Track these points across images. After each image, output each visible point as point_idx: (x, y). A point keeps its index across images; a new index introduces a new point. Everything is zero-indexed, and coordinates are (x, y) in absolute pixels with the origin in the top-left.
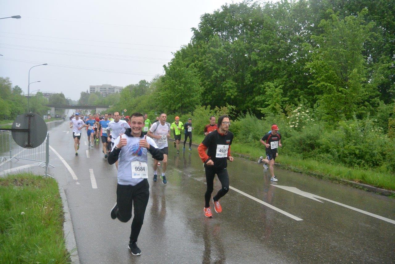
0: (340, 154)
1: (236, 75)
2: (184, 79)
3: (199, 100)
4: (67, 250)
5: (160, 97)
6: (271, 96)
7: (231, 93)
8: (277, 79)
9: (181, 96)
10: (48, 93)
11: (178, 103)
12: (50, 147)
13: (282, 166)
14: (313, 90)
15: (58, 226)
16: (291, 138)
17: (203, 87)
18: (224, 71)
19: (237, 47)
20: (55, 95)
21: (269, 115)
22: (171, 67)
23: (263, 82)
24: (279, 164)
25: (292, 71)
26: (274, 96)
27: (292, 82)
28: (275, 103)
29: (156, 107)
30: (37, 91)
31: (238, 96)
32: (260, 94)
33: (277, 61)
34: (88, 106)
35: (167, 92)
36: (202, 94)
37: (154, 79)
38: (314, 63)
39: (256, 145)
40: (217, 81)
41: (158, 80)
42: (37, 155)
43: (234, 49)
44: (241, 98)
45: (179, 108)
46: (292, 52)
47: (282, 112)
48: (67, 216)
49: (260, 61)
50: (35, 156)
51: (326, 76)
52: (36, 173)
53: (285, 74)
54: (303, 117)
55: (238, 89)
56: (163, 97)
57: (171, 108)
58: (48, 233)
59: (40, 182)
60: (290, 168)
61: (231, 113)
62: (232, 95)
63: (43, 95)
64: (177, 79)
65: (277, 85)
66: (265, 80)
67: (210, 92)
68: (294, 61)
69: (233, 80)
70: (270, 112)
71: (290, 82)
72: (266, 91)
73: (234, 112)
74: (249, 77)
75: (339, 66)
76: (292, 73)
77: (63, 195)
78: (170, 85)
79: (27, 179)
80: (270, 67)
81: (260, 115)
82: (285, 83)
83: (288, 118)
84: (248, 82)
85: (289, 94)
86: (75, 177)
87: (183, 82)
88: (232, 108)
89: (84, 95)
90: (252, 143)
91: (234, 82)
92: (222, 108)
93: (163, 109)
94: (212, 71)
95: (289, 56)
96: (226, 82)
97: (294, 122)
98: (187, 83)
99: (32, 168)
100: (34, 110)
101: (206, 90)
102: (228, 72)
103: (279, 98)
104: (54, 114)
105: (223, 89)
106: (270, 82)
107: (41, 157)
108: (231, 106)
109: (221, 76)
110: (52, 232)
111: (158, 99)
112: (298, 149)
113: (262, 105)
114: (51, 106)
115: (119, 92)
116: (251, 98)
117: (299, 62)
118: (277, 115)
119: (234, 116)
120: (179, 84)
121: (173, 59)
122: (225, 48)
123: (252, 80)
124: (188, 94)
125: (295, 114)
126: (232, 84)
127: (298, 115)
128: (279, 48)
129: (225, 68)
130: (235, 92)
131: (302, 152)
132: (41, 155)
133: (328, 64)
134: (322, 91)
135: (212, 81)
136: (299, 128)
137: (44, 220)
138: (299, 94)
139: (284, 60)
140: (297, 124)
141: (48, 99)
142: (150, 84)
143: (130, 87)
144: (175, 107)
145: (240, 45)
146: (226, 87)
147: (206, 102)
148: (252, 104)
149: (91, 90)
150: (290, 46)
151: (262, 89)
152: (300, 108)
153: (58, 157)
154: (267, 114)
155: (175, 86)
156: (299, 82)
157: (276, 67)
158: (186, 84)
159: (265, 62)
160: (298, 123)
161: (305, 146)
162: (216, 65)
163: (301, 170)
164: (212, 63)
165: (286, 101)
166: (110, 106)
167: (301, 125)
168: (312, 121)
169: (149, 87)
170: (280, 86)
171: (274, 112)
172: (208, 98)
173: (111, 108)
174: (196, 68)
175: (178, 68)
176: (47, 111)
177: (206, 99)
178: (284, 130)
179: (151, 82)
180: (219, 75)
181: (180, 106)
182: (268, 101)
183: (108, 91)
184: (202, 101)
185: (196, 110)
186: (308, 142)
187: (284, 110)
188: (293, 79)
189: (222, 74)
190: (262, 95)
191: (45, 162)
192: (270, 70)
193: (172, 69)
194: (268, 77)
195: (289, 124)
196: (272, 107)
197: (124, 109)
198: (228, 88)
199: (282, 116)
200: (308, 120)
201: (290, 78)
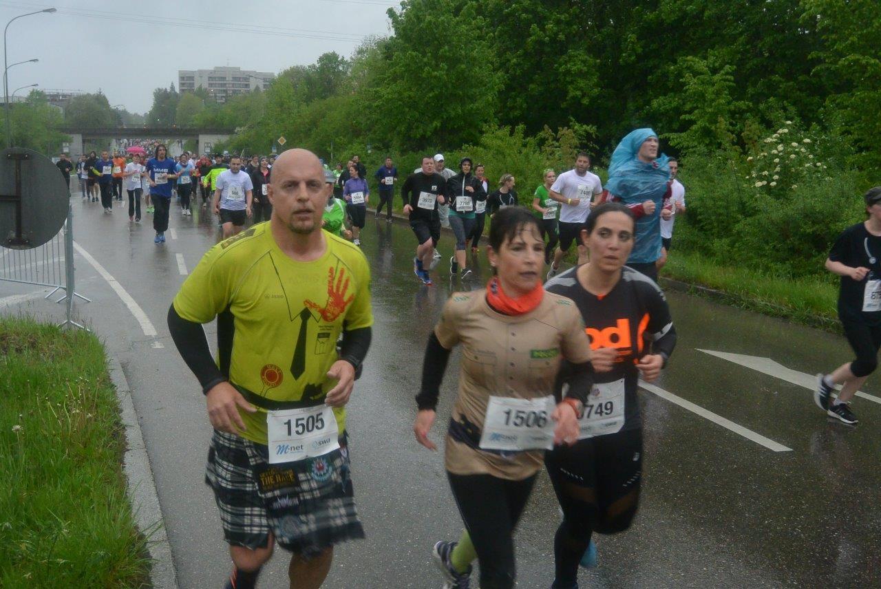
1: (598, 37)
2: (446, 47)
3: (492, 111)
4: (137, 528)
5: (379, 103)
6: (701, 96)
7: (581, 89)
8: (717, 46)
9: (438, 98)
10: (60, 92)
11: (433, 119)
12: (75, 245)
14: (825, 81)
15: (110, 463)
16: (758, 217)
17: (499, 74)
18: (563, 26)
20: (81, 99)
21: (695, 152)
23: (675, 56)
24: (722, 291)
25: (761, 22)
26: (709, 96)
27: (762, 55)
29: (370, 129)
30: (31, 89)
31: (599, 97)
32: (665, 91)
34: (176, 130)
35: (399, 86)
36: (500, 92)
37: (360, 52)
40: (541, 53)
41: (374, 55)
42: (40, 269)
45: (436, 132)
47: (734, 144)
48: (133, 435)
50: (34, 273)
51: (861, 37)
52: (42, 317)
53: (741, 34)
54: (793, 156)
55: (601, 78)
56: (388, 100)
57: (413, 132)
58: (82, 481)
59: (53, 343)
60: (753, 304)
61: (583, 146)
62: (583, 96)
63: (48, 100)
64: (428, 49)
65: (717, 64)
66: (683, 50)
67: (522, 85)
69: (589, 51)
70: (695, 144)
71: (756, 56)
72: (684, 84)
73: (591, 144)
74: (633, 43)
76: (760, 30)
77: (117, 377)
78: (408, 65)
79: (18, 335)
80: (695, 13)
82: (740, 60)
83: (750, 160)
84: (630, 56)
85: (750, 90)
86: (149, 329)
87: (444, 58)
88: (586, 131)
89: (163, 98)
91: (591, 56)
92: (560, 132)
93: (390, 136)
94: (529, 25)
96: (567, 58)
97: (766, 173)
98: (458, 60)
99: (30, 303)
100: (22, 141)
101: (510, 80)
102: (575, 27)
103: (722, 101)
104: (80, 152)
105: (561, 77)
106: (695, 55)
107: (51, 273)
108: (585, 126)
109: (554, 40)
110: (94, 478)
111: (377, 106)
112: (778, 251)
113: (670, 122)
114: (72, 132)
115: (262, 89)
116: (641, 102)
118: (718, 152)
120: (434, 62)
123: (640, 50)
124: (461, 93)
125: (771, 149)
126: (584, 62)
127: (779, 152)
129: (567, 15)
130: (594, 85)
131: (788, 260)
132: (51, 269)
134: (850, 81)
135: (529, 54)
136: (782, 189)
137: (71, 445)
138: (780, 90)
140: (776, 177)
141: (61, 111)
142: (348, 64)
143: (294, 75)
144: (425, 131)
146: (568, 72)
147: (512, 116)
149: (182, 84)
151: (672, 78)
152: (786, 131)
153: (98, 274)
154: (688, 148)
155: (422, 70)
156: (784, 56)
157: (714, 10)
158: (453, 62)
160: (777, 173)
161: (797, 243)
162: (540, 9)
163: (785, 311)
164: (527, 3)
165: (742, 112)
166: (238, 129)
167: (786, 181)
168: (820, 169)
169: (349, 74)
170: (727, 67)
171: (707, 142)
172: (515, 104)
173: (241, 132)
174: (481, 17)
175: (428, 18)
176: (62, 145)
177: (511, 105)
178: (736, 195)
179: (352, 58)
180: (549, 36)
181: (437, 126)
182: (690, 112)
183: (231, 85)
184: (500, 112)
185: (485, 139)
186: (808, 231)
187: (739, 135)
188: (763, 45)
189: (556, 34)
190: (672, 94)
191: (63, 288)
192: (697, 21)
193: (411, 19)
194: (692, 40)
195: (752, 178)
196: (701, 128)
197: (279, 137)
198: (572, 75)
199: (732, 153)
200: (807, 165)
201: (754, 44)
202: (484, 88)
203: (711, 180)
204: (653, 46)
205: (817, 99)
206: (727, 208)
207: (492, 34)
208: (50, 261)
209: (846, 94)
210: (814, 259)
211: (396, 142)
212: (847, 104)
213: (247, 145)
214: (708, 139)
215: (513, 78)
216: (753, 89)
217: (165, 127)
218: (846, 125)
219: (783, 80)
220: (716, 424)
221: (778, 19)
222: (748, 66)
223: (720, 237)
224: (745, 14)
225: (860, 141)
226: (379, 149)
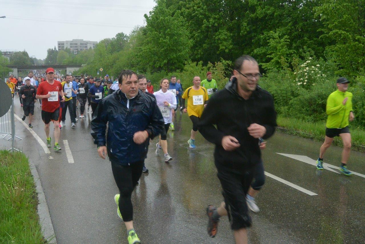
0: (359, 116)
1: (231, 24)
2: (169, 30)
3: (188, 55)
4: (43, 238)
5: (141, 53)
6: (275, 48)
7: (225, 46)
8: (280, 27)
9: (166, 51)
10: (8, 51)
11: (164, 60)
12: (15, 115)
13: (289, 131)
14: (324, 40)
15: (31, 209)
16: (299, 97)
17: (191, 40)
18: (217, 20)
20: (17, 54)
21: (272, 71)
22: (154, 16)
23: (263, 32)
24: (286, 128)
25: (298, 17)
26: (278, 48)
27: (298, 30)
28: (280, 56)
29: (138, 64)
31: (232, 49)
32: (259, 46)
33: (279, 6)
34: (57, 66)
35: (150, 46)
36: (192, 48)
37: (134, 32)
38: (325, 7)
40: (208, 31)
41: (139, 33)
44: (237, 51)
45: (165, 64)
47: (288, 67)
48: (41, 197)
49: (259, 7)
51: (339, 22)
53: (290, 22)
54: (313, 72)
55: (233, 41)
56: (145, 52)
57: (155, 65)
58: (20, 218)
59: (6, 158)
60: (299, 134)
61: (226, 69)
62: (226, 48)
63: (3, 54)
64: (161, 31)
65: (280, 34)
66: (266, 29)
67: (200, 45)
68: (300, 5)
69: (228, 30)
70: (273, 67)
71: (296, 31)
72: (268, 43)
73: (229, 69)
74: (246, 27)
75: (356, 9)
76: (297, 20)
77: (34, 172)
78: (154, 37)
80: (271, 14)
82: (290, 32)
83: (295, 74)
84: (244, 32)
85: (294, 45)
86: (47, 150)
87: (169, 35)
88: (227, 63)
89: (51, 53)
91: (229, 32)
92: (216, 64)
93: (146, 66)
94: (202, 20)
96: (219, 33)
97: (302, 79)
98: (174, 35)
102: (222, 20)
103: (284, 50)
105: (216, 41)
106: (272, 31)
107: (5, 127)
108: (227, 61)
109: (213, 26)
110: (25, 217)
111: (140, 55)
112: (308, 111)
113: (262, 59)
114: (13, 67)
115: (93, 48)
116: (249, 50)
117: (306, 6)
118: (282, 71)
119: (230, 73)
120: (164, 36)
121: (156, 7)
123: (248, 29)
124: (175, 48)
125: (303, 69)
126: (226, 35)
127: (307, 70)
129: (218, 16)
130: (230, 44)
131: (312, 114)
133: (342, 7)
134: (334, 40)
135: (203, 32)
136: (309, 85)
137: (15, 202)
138: (307, 44)
139: (288, 4)
140: (306, 81)
141: (9, 58)
142: (128, 37)
143: (106, 42)
144: (161, 64)
146: (219, 39)
149: (59, 47)
151: (262, 40)
152: (309, 61)
153: (25, 127)
154: (269, 69)
155: (159, 39)
156: (307, 30)
157: (279, 13)
158: (172, 36)
159: (264, 8)
160: (306, 79)
161: (315, 107)
162: (207, 13)
163: (312, 136)
164: (201, 11)
165: (291, 54)
166: (83, 65)
167: (310, 82)
168: (324, 77)
169: (129, 41)
170: (286, 36)
171: (278, 67)
172: (198, 53)
173: (84, 66)
174: (182, 17)
175: (161, 18)
176: (9, 73)
177: (196, 53)
178: (290, 88)
179: (130, 35)
180: (211, 24)
181: (165, 62)
182: (271, 54)
183: (80, 47)
184: (192, 56)
185: (186, 67)
186: (320, 102)
187: (290, 63)
188: (299, 26)
189: (214, 23)
190: (262, 47)
191: (11, 134)
192: (272, 17)
193: (154, 18)
194: (270, 25)
195: (296, 81)
196: (276, 61)
197: (100, 68)
198: (221, 40)
199: (288, 71)
200: (319, 75)
201: (295, 26)
202: (185, 46)
203: (279, 82)
204: (254, 28)
205: (321, 48)
206: (286, 94)
207: (187, 24)
208: (5, 122)
209: (333, 46)
210: (323, 114)
211: (149, 69)
212: (334, 50)
213: (87, 72)
214: (278, 65)
215: (196, 42)
217: (52, 65)
219: (308, 40)
220: (286, 184)
221: (305, 15)
222: (293, 35)
223: (284, 106)
224: (291, 14)
225: (340, 65)
226: (142, 72)
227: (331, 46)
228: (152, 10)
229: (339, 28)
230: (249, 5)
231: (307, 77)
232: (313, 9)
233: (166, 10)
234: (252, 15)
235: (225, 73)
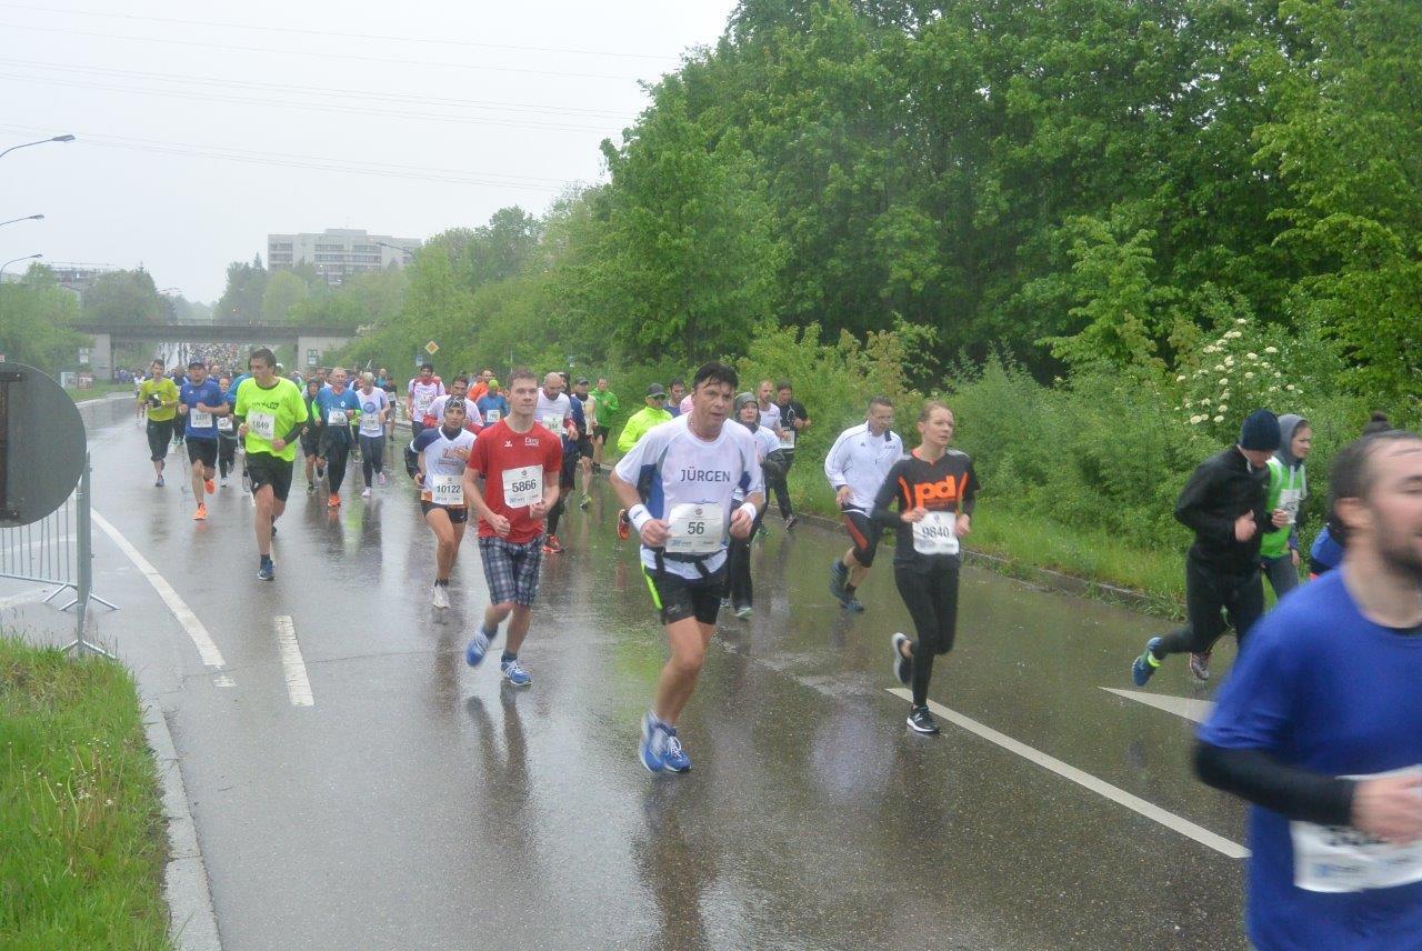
1: (937, 185)
2: (696, 201)
3: (766, 301)
5: (586, 288)
6: (1103, 279)
7: (911, 267)
8: (1125, 199)
9: (681, 280)
10: (78, 267)
11: (672, 314)
12: (94, 515)
13: (1152, 602)
15: (143, 881)
17: (783, 243)
18: (881, 168)
19: (941, 53)
20: (110, 278)
21: (1093, 368)
22: (639, 147)
23: (1061, 215)
24: (1141, 592)
25: (1194, 162)
26: (1114, 280)
27: (1196, 213)
28: (1121, 308)
29: (573, 331)
30: (30, 262)
31: (942, 278)
32: (1044, 270)
33: (1124, 117)
34: (261, 328)
35: (619, 261)
36: (781, 273)
37: (559, 206)
38: (1299, 127)
39: (1031, 505)
40: (846, 209)
41: (580, 212)
42: (36, 555)
43: (927, 62)
44: (958, 290)
45: (676, 333)
46: (1196, 76)
47: (1153, 355)
48: (180, 834)
50: (26, 560)
51: (1352, 186)
52: (35, 636)
53: (1163, 180)
54: (1249, 375)
55: (942, 249)
56: (601, 286)
57: (640, 335)
58: (95, 913)
59: (52, 679)
61: (915, 359)
62: (915, 276)
63: (58, 280)
64: (665, 204)
66: (1072, 205)
67: (815, 262)
68: (1206, 115)
69: (922, 206)
70: (1094, 354)
71: (1187, 215)
72: (1073, 259)
73: (927, 356)
74: (994, 193)
76: (1194, 174)
77: (157, 736)
80: (1091, 147)
81: (1047, 370)
82: (1165, 220)
83: (1181, 381)
84: (989, 214)
85: (1180, 269)
86: (212, 656)
87: (691, 218)
88: (919, 335)
89: (242, 277)
90: (1011, 496)
91: (927, 213)
92: (872, 339)
93: (605, 340)
94: (826, 168)
95: (1185, 93)
96: (889, 218)
97: (1207, 401)
98: (714, 222)
99: (16, 611)
100: (14, 343)
101: (797, 253)
102: (900, 169)
103: (1135, 287)
104: (107, 364)
105: (878, 249)
106: (1091, 214)
107: (54, 560)
108: (917, 327)
109: (867, 189)
110: (114, 907)
111: (581, 295)
113: (1053, 319)
114: (92, 330)
115: (401, 265)
116: (1005, 286)
117: (1229, 121)
118: (1128, 369)
119: (927, 374)
120: (674, 224)
121: (649, 114)
122: (883, 60)
123: (1004, 206)
124: (718, 273)
125: (1214, 363)
126: (915, 224)
127: (1228, 368)
128: (1136, 59)
129: (888, 151)
130: (931, 260)
132: (53, 552)
133: (1362, 129)
134: (1336, 256)
135: (830, 211)
137: (78, 851)
138: (1227, 269)
139: (1157, 110)
140: (1223, 408)
141: (78, 297)
142: (540, 227)
143: (453, 242)
144: (660, 333)
145: (951, 45)
146: (890, 239)
147: (799, 310)
148: (1009, 315)
149: (273, 257)
150: (1186, 47)
151: (1055, 248)
153: (130, 563)
154: (1080, 361)
155: (656, 236)
156: (1231, 214)
157: (1122, 143)
158: (708, 222)
159: (1067, 123)
160: (1224, 402)
162: (844, 140)
165: (1166, 304)
166: (361, 328)
168: (1294, 395)
169: (540, 242)
170: (1142, 234)
171: (1113, 353)
172: (805, 292)
173: (367, 335)
174: (749, 152)
175: (666, 154)
176: (77, 351)
177: (799, 293)
178: (1160, 436)
179: (545, 218)
180: (859, 183)
181: (677, 327)
182: (1084, 304)
183: (351, 259)
184: (781, 304)
185: (757, 347)
187: (1162, 340)
188: (1198, 197)
189: (871, 180)
190: (1056, 275)
191: (75, 588)
192: (1093, 160)
193: (637, 156)
194: (1087, 189)
195: (1184, 409)
196: (1103, 330)
197: (427, 342)
198: (897, 245)
199: (1153, 370)
200: (1272, 389)
201: (1185, 195)
202: (754, 265)
203: (1120, 413)
204: (1027, 199)
205: (1281, 283)
206: (1146, 457)
209: (1331, 275)
211: (614, 351)
212: (1332, 291)
213: (375, 354)
214: (1113, 347)
215: (801, 250)
216: (1184, 266)
217: (245, 325)
218: (1331, 323)
219: (1232, 253)
220: (1135, 812)
221: (1221, 156)
222: (1174, 231)
223: (1134, 505)
224: (1169, 149)
225: (1354, 349)
226: (587, 362)
227: (1320, 277)
228: (632, 125)
229: (1352, 207)
230: (1008, 111)
231: (1226, 395)
232: (1254, 134)
233: (684, 124)
234: (1019, 152)
235: (908, 371)
